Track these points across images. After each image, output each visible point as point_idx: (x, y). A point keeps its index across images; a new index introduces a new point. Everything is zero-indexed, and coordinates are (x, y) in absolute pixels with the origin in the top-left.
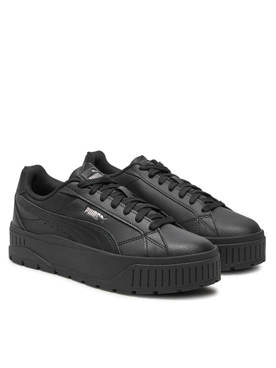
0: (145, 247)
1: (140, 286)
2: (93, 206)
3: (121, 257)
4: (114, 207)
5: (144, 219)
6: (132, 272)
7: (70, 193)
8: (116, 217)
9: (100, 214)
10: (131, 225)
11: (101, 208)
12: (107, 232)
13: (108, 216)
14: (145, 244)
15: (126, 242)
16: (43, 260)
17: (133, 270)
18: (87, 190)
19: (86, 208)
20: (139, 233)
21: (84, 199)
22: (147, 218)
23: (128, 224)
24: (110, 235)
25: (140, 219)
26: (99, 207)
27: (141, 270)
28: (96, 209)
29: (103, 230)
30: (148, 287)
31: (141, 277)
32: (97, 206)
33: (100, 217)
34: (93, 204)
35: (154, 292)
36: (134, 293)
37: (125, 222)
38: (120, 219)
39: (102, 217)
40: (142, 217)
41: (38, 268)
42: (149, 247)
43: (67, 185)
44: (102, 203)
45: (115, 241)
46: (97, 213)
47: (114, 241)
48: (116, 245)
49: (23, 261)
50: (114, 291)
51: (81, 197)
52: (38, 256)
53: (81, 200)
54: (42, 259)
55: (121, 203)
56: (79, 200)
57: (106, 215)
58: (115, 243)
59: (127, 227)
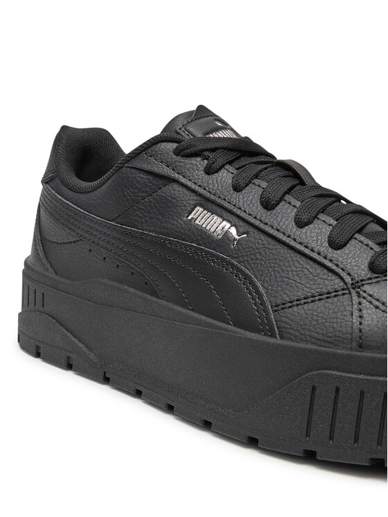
0: (356, 320)
1: (331, 438)
2: (213, 202)
3: (279, 345)
4: (268, 205)
5: (353, 242)
6: (309, 391)
7: (156, 170)
8: (271, 231)
9: (228, 225)
10: (315, 256)
11: (232, 208)
12: (243, 273)
13: (251, 230)
14: (356, 313)
15: (298, 302)
16: (80, 345)
17: (314, 388)
18: (199, 163)
19: (193, 209)
20: (338, 281)
21: (189, 184)
22: (362, 238)
23: (307, 251)
24: (252, 283)
25: (343, 239)
26: (227, 205)
27: (337, 390)
28: (219, 210)
29: (233, 266)
30: (356, 441)
31: (334, 411)
32: (223, 203)
33: (227, 232)
34: (212, 197)
35: (372, 460)
36: (309, 457)
37: (298, 247)
38: (284, 239)
39: (233, 231)
40: (348, 235)
41: (69, 367)
42: (367, 320)
43: (150, 150)
44: (235, 194)
45: (265, 298)
46: (220, 220)
47: (261, 297)
48: (265, 310)
49: (38, 347)
50: (252, 443)
51: (183, 180)
52: (69, 334)
53: (181, 189)
54: (77, 342)
55: (287, 197)
56: (176, 186)
57: (244, 227)
58: (263, 303)
59: (302, 260)
